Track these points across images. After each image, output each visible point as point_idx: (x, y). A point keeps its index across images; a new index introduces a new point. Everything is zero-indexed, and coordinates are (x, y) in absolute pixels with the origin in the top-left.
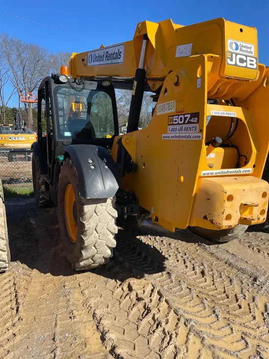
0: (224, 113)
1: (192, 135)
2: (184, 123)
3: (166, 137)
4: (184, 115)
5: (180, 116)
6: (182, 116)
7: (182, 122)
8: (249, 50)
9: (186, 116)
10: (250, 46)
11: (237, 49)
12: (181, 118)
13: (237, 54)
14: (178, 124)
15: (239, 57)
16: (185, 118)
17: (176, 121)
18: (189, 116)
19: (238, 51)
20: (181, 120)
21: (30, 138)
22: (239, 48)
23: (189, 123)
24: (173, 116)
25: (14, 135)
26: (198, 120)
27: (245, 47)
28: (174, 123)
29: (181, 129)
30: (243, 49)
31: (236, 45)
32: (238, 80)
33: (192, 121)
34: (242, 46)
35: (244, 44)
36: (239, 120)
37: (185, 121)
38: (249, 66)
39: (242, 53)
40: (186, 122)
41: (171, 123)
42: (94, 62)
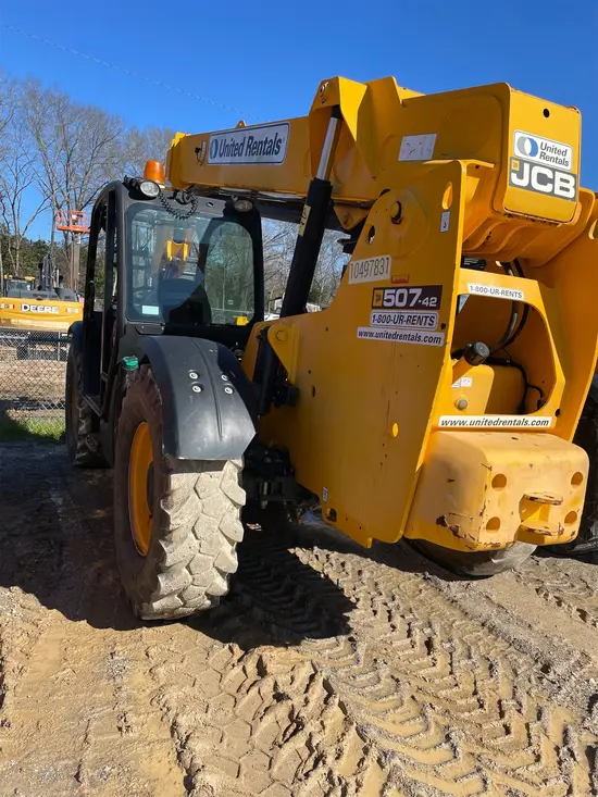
0: (497, 291)
1: (423, 335)
2: (407, 307)
3: (366, 334)
4: (408, 289)
5: (400, 291)
6: (405, 291)
7: (403, 304)
8: (561, 157)
9: (412, 291)
10: (563, 148)
11: (534, 153)
12: (401, 296)
13: (532, 165)
14: (394, 307)
15: (536, 170)
16: (411, 297)
17: (389, 301)
18: (418, 292)
19: (536, 159)
20: (401, 300)
21: (69, 310)
22: (540, 151)
23: (418, 306)
24: (384, 289)
25: (35, 301)
26: (438, 303)
27: (552, 150)
28: (386, 304)
29: (401, 319)
30: (548, 153)
31: (534, 144)
32: (533, 220)
33: (425, 302)
34: (546, 148)
35: (550, 144)
36: (530, 309)
37: (409, 300)
38: (558, 192)
39: (545, 162)
40: (412, 305)
41: (379, 304)
42: (221, 156)
